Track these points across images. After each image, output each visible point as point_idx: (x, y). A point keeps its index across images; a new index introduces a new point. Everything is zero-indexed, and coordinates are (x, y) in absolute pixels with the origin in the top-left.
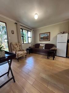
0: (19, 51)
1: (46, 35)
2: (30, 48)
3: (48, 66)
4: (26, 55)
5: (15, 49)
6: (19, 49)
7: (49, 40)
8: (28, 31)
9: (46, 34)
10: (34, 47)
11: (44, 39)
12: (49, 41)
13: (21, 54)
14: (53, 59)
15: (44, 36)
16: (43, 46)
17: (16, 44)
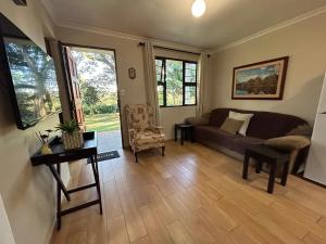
0: (147, 130)
1: (266, 71)
2: (187, 122)
3: (222, 212)
4: (163, 148)
5: (135, 124)
6: (147, 126)
7: (277, 95)
8: (184, 62)
9: (263, 67)
10: (207, 121)
11: (250, 92)
12: (280, 98)
13: (147, 143)
14: (270, 191)
15: (254, 77)
16: (242, 123)
17: (140, 111)
